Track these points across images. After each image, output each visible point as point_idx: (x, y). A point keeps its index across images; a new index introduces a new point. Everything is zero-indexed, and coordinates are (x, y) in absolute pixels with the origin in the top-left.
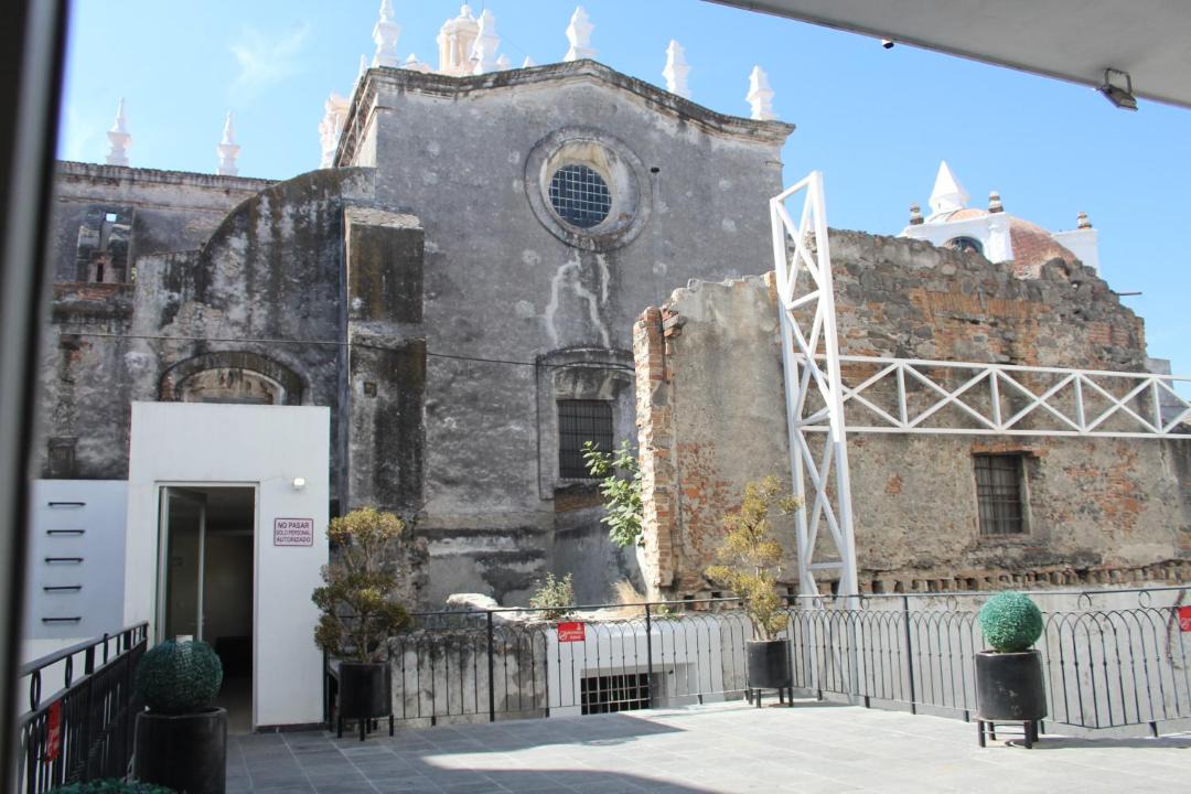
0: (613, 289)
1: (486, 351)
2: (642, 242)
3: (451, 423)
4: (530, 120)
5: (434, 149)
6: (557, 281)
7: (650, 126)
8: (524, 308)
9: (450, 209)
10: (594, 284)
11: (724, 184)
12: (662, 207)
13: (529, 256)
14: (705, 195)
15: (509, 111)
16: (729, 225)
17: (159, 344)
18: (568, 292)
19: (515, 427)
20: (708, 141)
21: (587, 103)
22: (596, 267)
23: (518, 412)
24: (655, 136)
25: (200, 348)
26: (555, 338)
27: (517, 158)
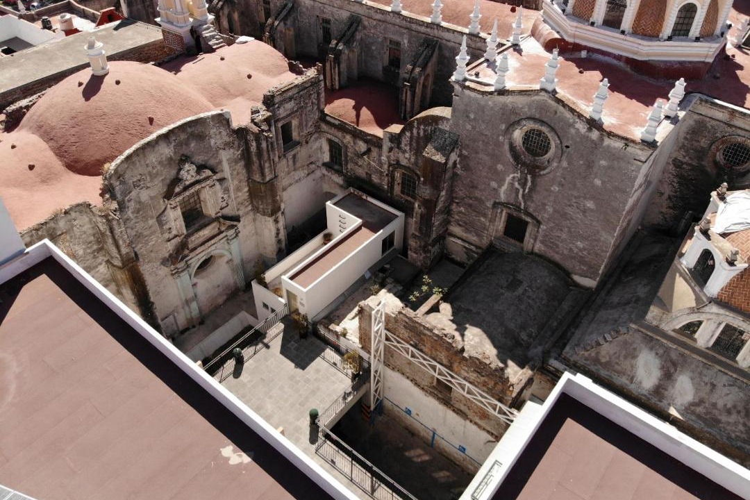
0: (531, 190)
1: (477, 194)
2: (551, 176)
3: (462, 209)
4: (514, 111)
5: (472, 116)
6: (508, 179)
7: (572, 125)
8: (494, 184)
9: (474, 141)
10: (524, 185)
11: (603, 163)
12: (565, 164)
13: (500, 167)
14: (590, 165)
15: (504, 106)
16: (598, 182)
17: (388, 157)
18: (512, 184)
19: (482, 219)
20: (602, 140)
21: (542, 107)
22: (526, 180)
23: (485, 215)
24: (573, 131)
25: (398, 162)
26: (503, 197)
27: (503, 127)
